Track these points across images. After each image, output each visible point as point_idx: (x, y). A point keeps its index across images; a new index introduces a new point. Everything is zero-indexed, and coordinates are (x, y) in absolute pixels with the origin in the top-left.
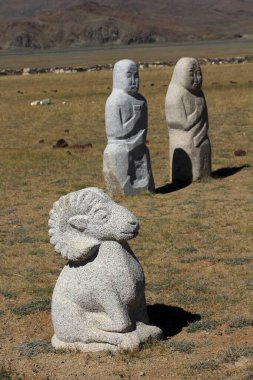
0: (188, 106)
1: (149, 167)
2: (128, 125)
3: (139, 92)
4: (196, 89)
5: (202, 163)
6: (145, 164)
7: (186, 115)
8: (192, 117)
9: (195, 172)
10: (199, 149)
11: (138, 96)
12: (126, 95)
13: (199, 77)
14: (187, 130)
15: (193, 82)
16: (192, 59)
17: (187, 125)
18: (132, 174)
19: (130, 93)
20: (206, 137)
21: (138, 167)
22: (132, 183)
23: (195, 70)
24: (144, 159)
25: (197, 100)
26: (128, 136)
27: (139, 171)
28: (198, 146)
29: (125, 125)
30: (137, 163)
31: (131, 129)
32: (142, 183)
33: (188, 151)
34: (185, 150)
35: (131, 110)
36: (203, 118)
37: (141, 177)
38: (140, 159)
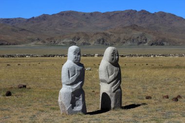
0: (110, 71)
1: (84, 100)
2: (73, 79)
3: (80, 62)
4: (115, 63)
5: (116, 100)
6: (81, 99)
7: (109, 76)
8: (111, 77)
9: (112, 106)
10: (115, 93)
11: (79, 64)
12: (73, 63)
13: (117, 57)
14: (109, 83)
15: (113, 59)
16: (114, 48)
17: (109, 81)
18: (73, 104)
19: (75, 62)
20: (119, 87)
21: (77, 100)
22: (73, 108)
23: (114, 54)
24: (81, 96)
25: (115, 68)
26: (72, 84)
28: (114, 92)
29: (71, 78)
30: (76, 98)
31: (74, 80)
32: (79, 108)
33: (109, 94)
34: (107, 93)
35: (75, 71)
36: (118, 78)
37: (78, 105)
38: (78, 96)
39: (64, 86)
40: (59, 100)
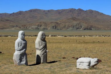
0: (41, 44)
1: (26, 58)
2: (21, 47)
4: (43, 39)
5: (44, 59)
6: (25, 58)
7: (40, 46)
8: (42, 47)
9: (42, 61)
10: (43, 55)
11: (24, 40)
12: (21, 40)
13: (44, 37)
14: (40, 50)
15: (42, 38)
16: (43, 32)
17: (40, 49)
18: (21, 60)
19: (22, 39)
20: (46, 52)
21: (23, 58)
22: (20, 62)
23: (43, 35)
24: (25, 56)
25: (43, 42)
26: (20, 50)
27: (23, 60)
28: (43, 54)
29: (19, 47)
30: (22, 57)
32: (24, 62)
33: (40, 56)
34: (39, 55)
35: (21, 44)
36: (45, 47)
37: (23, 61)
38: (23, 56)
39: (16, 51)
40: (14, 58)
